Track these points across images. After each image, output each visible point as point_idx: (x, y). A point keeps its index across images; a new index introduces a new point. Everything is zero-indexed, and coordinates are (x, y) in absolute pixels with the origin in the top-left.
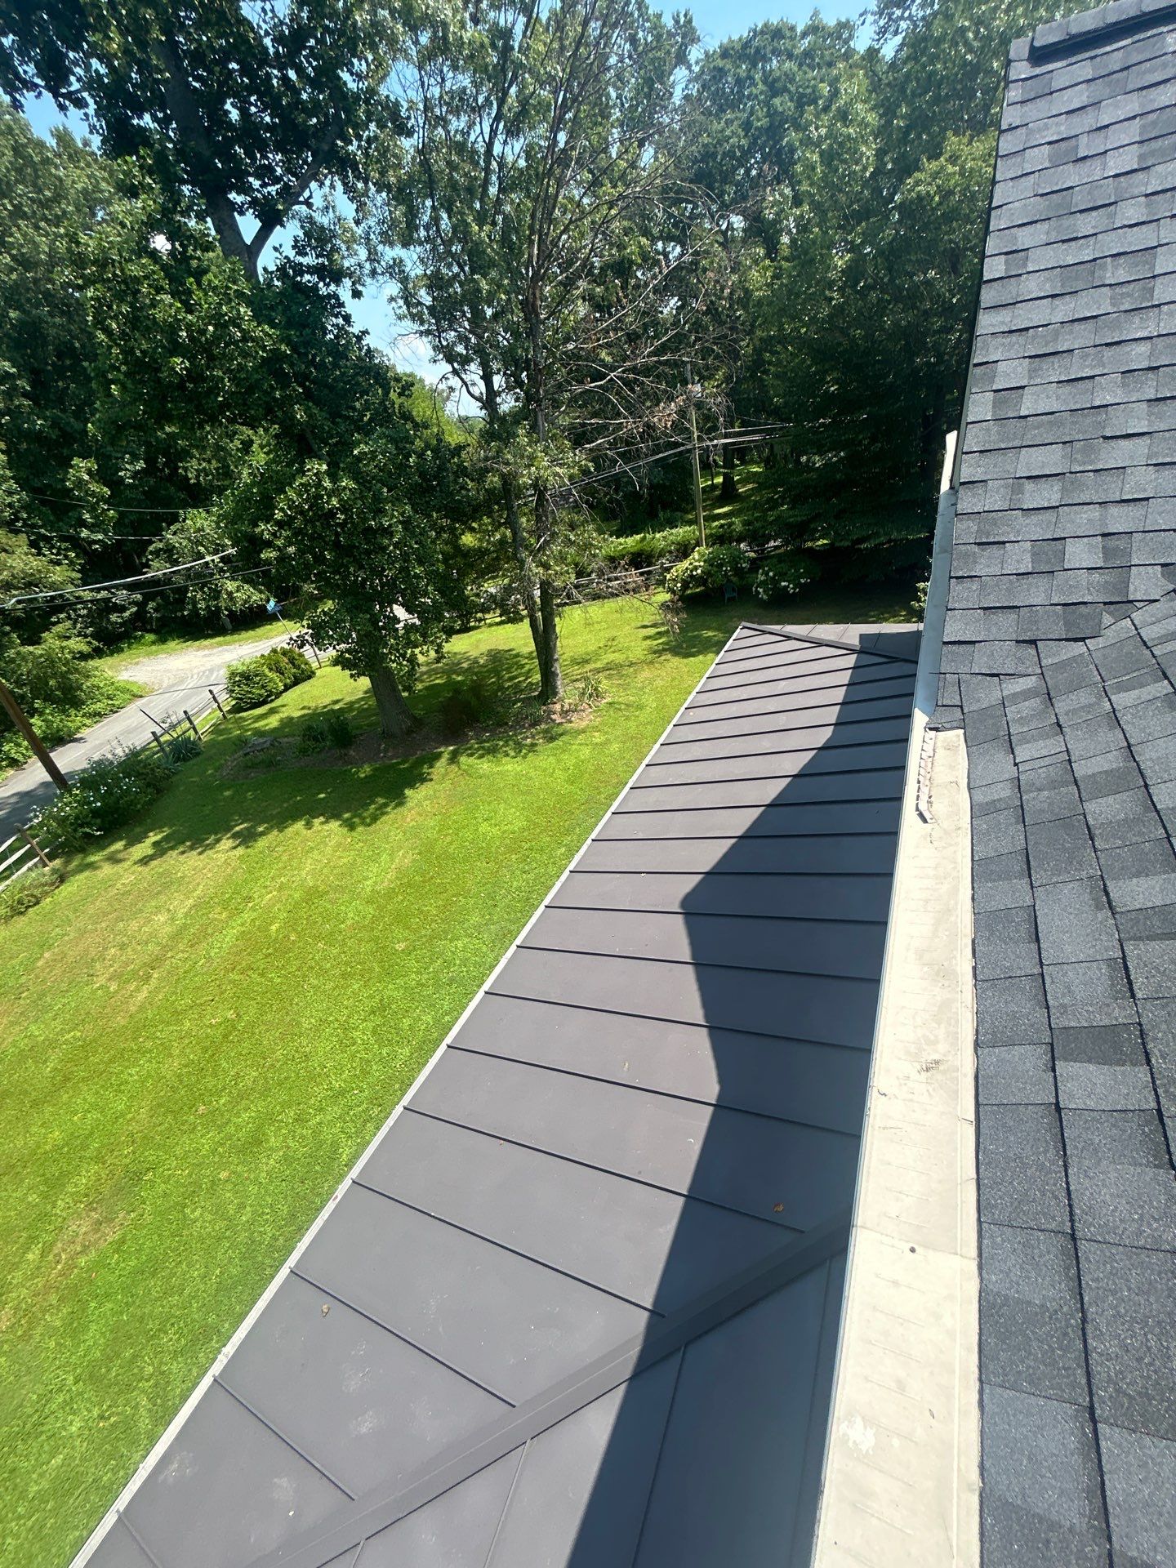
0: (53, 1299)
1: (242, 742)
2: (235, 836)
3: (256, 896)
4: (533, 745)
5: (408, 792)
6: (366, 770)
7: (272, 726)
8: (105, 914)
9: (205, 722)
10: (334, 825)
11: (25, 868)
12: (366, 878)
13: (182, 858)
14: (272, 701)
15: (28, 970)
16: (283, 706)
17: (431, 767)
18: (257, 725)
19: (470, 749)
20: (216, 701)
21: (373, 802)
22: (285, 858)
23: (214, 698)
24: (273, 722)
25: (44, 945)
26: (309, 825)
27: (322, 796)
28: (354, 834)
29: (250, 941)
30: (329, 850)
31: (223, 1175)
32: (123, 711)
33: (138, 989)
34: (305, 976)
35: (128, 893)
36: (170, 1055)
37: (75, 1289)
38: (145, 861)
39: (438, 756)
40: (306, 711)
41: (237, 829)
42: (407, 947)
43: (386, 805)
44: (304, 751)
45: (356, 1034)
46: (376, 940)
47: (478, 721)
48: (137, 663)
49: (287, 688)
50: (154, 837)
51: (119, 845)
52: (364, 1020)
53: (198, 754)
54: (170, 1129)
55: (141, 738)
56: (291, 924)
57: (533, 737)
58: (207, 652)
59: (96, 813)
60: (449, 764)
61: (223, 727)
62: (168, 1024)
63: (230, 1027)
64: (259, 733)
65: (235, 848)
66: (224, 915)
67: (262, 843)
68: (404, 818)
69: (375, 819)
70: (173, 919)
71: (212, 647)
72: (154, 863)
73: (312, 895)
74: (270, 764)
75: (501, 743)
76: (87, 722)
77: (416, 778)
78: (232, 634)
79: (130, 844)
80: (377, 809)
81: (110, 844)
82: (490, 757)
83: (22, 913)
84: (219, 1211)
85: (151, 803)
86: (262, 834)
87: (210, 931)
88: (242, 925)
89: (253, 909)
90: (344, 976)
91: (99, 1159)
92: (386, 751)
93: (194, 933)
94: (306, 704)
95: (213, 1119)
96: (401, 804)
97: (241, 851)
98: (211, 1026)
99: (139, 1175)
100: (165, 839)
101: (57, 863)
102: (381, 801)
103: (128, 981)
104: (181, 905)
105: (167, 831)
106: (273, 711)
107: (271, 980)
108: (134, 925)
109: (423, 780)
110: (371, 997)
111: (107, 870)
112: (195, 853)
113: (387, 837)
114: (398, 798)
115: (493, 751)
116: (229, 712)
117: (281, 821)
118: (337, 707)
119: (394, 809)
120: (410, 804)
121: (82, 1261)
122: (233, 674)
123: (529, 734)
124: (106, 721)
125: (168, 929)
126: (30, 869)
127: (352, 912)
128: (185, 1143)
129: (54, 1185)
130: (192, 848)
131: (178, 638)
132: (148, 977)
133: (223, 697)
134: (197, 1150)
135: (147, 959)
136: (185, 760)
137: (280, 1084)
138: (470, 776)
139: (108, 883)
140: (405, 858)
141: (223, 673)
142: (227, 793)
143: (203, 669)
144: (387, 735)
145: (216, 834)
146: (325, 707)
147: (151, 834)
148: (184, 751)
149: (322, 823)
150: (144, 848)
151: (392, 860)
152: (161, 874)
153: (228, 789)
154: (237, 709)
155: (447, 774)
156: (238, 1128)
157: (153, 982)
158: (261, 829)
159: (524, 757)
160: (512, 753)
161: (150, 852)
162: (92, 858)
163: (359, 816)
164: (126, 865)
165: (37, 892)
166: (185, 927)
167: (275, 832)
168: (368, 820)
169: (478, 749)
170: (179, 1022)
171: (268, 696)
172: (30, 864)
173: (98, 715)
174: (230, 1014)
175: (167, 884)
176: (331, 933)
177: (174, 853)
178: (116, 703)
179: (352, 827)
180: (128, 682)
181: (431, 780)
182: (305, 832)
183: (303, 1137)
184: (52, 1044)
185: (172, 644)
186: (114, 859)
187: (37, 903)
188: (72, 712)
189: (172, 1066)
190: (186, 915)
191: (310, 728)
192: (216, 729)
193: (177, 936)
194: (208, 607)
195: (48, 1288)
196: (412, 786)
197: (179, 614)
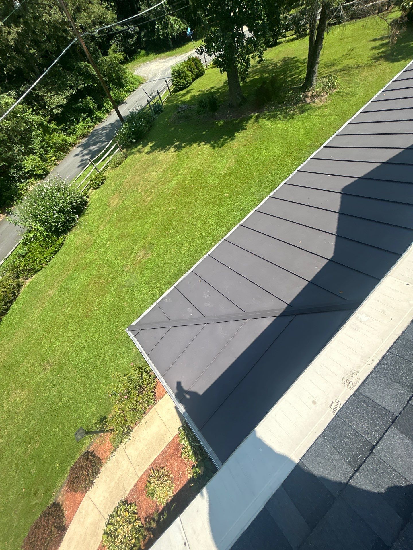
0: (137, 267)
1: (177, 107)
2: (175, 147)
3: (181, 170)
4: (293, 115)
5: (236, 134)
6: (221, 123)
7: (187, 100)
8: (139, 170)
9: (164, 96)
10: (208, 146)
11: (116, 151)
12: (217, 168)
13: (159, 153)
14: (188, 87)
15: (122, 185)
16: (192, 89)
17: (247, 123)
18: (182, 99)
19: (264, 115)
20: (168, 86)
21: (222, 137)
22: (191, 157)
23: (167, 84)
24: (188, 97)
25: (124, 178)
26: (199, 145)
27: (204, 133)
28: (215, 150)
29: (180, 185)
30: (205, 156)
31: (173, 250)
32: (137, 90)
33: (149, 195)
34: (195, 200)
35: (144, 164)
36: (159, 216)
37: (142, 266)
38: (148, 153)
39: (250, 118)
40: (200, 93)
41: (176, 144)
42: (229, 196)
43: (227, 139)
44: (199, 112)
45: (210, 221)
46: (218, 191)
47: (270, 101)
48: (139, 66)
49: (194, 80)
50: (150, 144)
51: (140, 146)
52: (212, 217)
53: (162, 111)
54: (160, 235)
55: (144, 103)
56: (192, 181)
57: (294, 110)
58: (163, 60)
59: (133, 133)
60: (254, 122)
61: (170, 99)
62: (158, 207)
63: (174, 211)
64: (183, 103)
65: (175, 151)
66: (172, 175)
67: (184, 150)
68: (233, 145)
69: (222, 145)
70: (157, 175)
71: (165, 57)
72: (151, 154)
73: (199, 172)
74: (187, 117)
75: (279, 113)
76: (126, 95)
77: (240, 128)
78: (173, 50)
79: (143, 146)
80: (223, 141)
81: (138, 146)
82: (272, 120)
83: (117, 167)
84: (172, 258)
85: (149, 130)
86: (184, 147)
87: (168, 180)
88: (177, 180)
89: (180, 175)
90: (208, 202)
91: (144, 239)
92: (230, 114)
93: (163, 180)
94: (200, 89)
95: (170, 235)
96: (233, 139)
97: (177, 153)
98: (169, 210)
99: (153, 245)
100: (154, 145)
101: (124, 150)
102: (225, 137)
103: (146, 193)
104: (160, 170)
105: (154, 143)
106: (188, 92)
107: (186, 199)
108: (147, 175)
109: (243, 129)
110: (215, 210)
111: (138, 155)
112: (163, 152)
113: (226, 153)
114: (232, 136)
115: (274, 117)
116: (173, 92)
117: (190, 142)
118: (212, 91)
119: (230, 141)
120: (236, 140)
121: (143, 260)
122: (174, 72)
123: (292, 109)
124: (132, 94)
125: (156, 178)
126: (117, 152)
127: (212, 180)
128: (163, 240)
129: (135, 242)
130: (162, 150)
131: (153, 52)
132: (152, 192)
133: (170, 84)
134: (166, 243)
135: (151, 187)
136: (158, 114)
137: (188, 230)
138: (262, 128)
139: (139, 160)
140: (232, 162)
141: (170, 71)
142: (172, 129)
143: (162, 69)
144: (231, 106)
145: (169, 145)
146: (208, 90)
147: (149, 143)
148: (157, 109)
149: (204, 145)
150: (147, 149)
151: (227, 163)
152: (153, 159)
153: (172, 127)
154: (175, 91)
155: (253, 127)
156: (177, 239)
157: (153, 194)
158: (183, 145)
159: (288, 121)
160: (282, 118)
161: (150, 150)
162: (134, 150)
163: (217, 143)
164: (143, 154)
165: (120, 160)
166: (161, 178)
167: (188, 147)
168: (220, 145)
169: (268, 115)
170: (160, 207)
171: (187, 84)
172: (117, 150)
173: (129, 92)
174: (174, 208)
175: (155, 162)
176: (204, 187)
177: (156, 151)
178: (135, 86)
179: (214, 148)
180: (137, 76)
181: (246, 129)
182: (198, 147)
183: (193, 246)
184: (130, 207)
185: (151, 56)
186: (139, 152)
187: (121, 164)
188: (121, 90)
189: (159, 219)
190: (161, 174)
191: (201, 101)
192: (168, 100)
193: (159, 180)
194: (163, 33)
195: (136, 264)
196: (238, 131)
197: (153, 38)
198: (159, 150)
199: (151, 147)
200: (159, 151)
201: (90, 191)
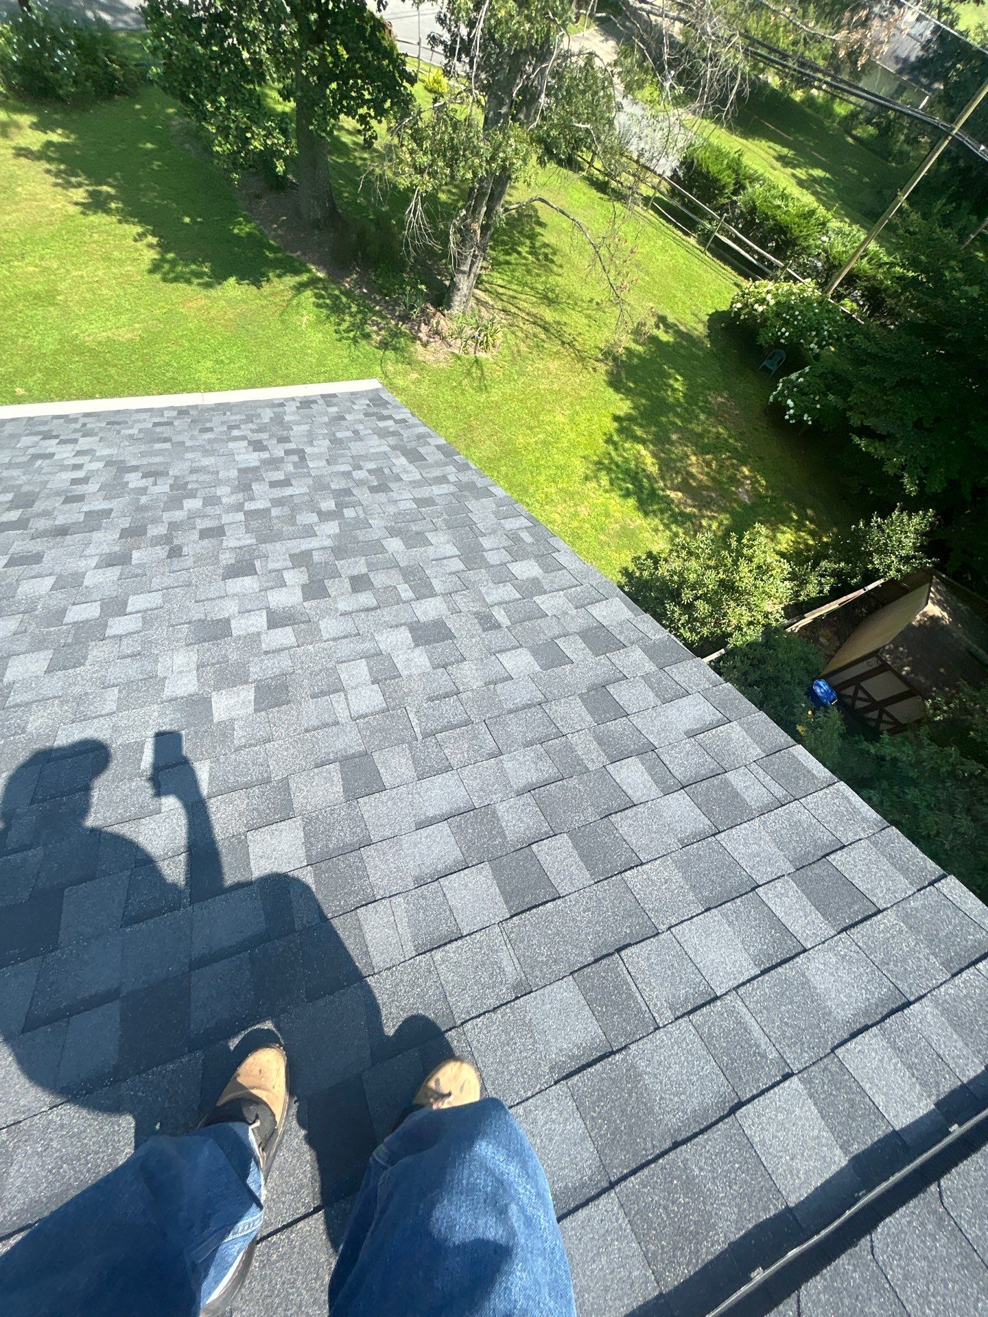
2: (92, 194)
4: (367, 336)
5: (230, 281)
6: (242, 229)
10: (153, 255)
13: (42, 175)
17: (280, 276)
19: (329, 290)
21: (203, 263)
27: (187, 220)
28: (145, 276)
30: (115, 272)
38: (22, 152)
39: (300, 272)
41: (105, 188)
43: (201, 275)
47: (380, 271)
51: (26, 119)
57: (381, 329)
60: (293, 287)
65: (77, 204)
67: (97, 218)
68: (190, 299)
69: (176, 279)
73: (47, 297)
75: (355, 309)
77: (253, 273)
79: (35, 126)
80: (191, 272)
82: (324, 313)
92: (282, 226)
96: (209, 286)
97: (75, 210)
100: (61, 145)
102: (208, 268)
105: (70, 140)
109: (257, 283)
113: (154, 302)
114: (217, 279)
119: (199, 284)
120: (214, 292)
123: (384, 323)
138: (282, 314)
140: (131, 332)
147: (59, 131)
149: (149, 245)
150: (34, 139)
152: (12, 176)
153: (155, 141)
155: (277, 294)
158: (113, 205)
159: (342, 339)
160: (342, 327)
163: (175, 265)
164: (5, 143)
167: (114, 219)
168: (171, 275)
169: (332, 297)
177: (44, 166)
181: (260, 287)
182: (131, 239)
198: (53, 167)
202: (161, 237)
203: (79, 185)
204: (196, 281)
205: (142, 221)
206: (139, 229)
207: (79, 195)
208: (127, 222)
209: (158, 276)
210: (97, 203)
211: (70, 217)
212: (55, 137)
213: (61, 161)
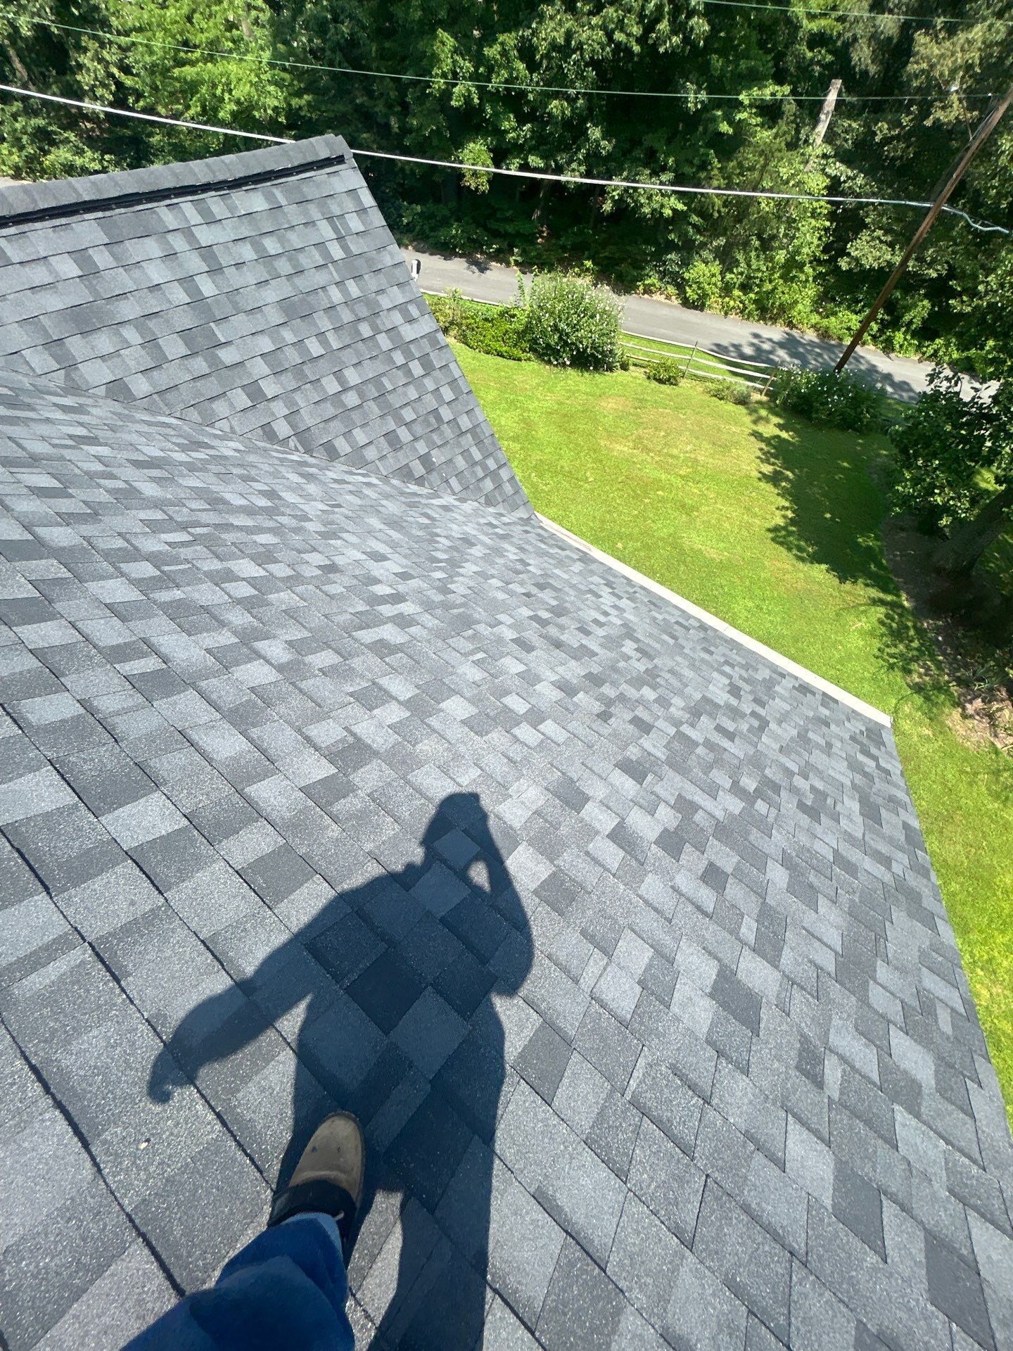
2: (778, 472)
3: (700, 485)
4: (908, 671)
5: (822, 566)
6: (869, 542)
8: (700, 426)
10: (780, 522)
13: (755, 450)
17: (868, 585)
19: (903, 618)
21: (812, 545)
25: (677, 409)
26: (783, 509)
27: (828, 516)
28: (761, 530)
29: (652, 484)
30: (744, 518)
33: (626, 446)
35: (720, 431)
36: (572, 462)
38: (756, 434)
39: (891, 593)
41: (788, 473)
43: (803, 551)
47: (972, 635)
50: (787, 435)
51: (778, 420)
57: (928, 675)
60: (872, 599)
65: (760, 472)
67: (764, 486)
69: (782, 543)
72: (752, 438)
73: (689, 509)
75: (916, 646)
77: (848, 573)
79: (778, 425)
80: (798, 546)
82: (882, 631)
83: (711, 395)
86: (776, 485)
87: (669, 468)
88: (669, 481)
92: (905, 555)
96: (802, 560)
97: (755, 475)
98: (586, 473)
100: (784, 440)
101: (762, 398)
102: (813, 550)
103: (634, 442)
104: (700, 455)
105: (793, 440)
108: (685, 438)
109: (842, 579)
111: (746, 418)
112: (760, 455)
114: (813, 559)
115: (898, 635)
117: (792, 494)
119: (796, 555)
120: (800, 565)
123: (936, 672)
125: (677, 451)
126: (754, 387)
130: (766, 453)
132: (635, 449)
135: (651, 446)
138: (842, 609)
140: (717, 555)
142: (845, 464)
145: (783, 463)
147: (791, 433)
149: (784, 515)
150: (771, 431)
152: (737, 443)
153: (852, 464)
155: (852, 595)
157: (631, 451)
158: (783, 484)
159: (879, 658)
160: (889, 649)
161: (766, 435)
162: (762, 412)
163: (790, 535)
164: (752, 426)
165: (730, 395)
166: (677, 458)
167: (778, 492)
168: (780, 539)
169: (902, 625)
172: (759, 386)
175: (725, 446)
177: (762, 446)
179: (773, 530)
181: (843, 583)
182: (776, 507)
186: (759, 420)
187: (721, 399)
190: (688, 457)
193: (669, 455)
196: (834, 569)
198: (766, 449)
199: (778, 437)
200: (761, 449)
201: (638, 369)
202: (797, 515)
203: (773, 464)
204: (795, 551)
205: (794, 501)
206: (787, 504)
207: (767, 469)
208: (783, 497)
209: (771, 535)
210: (774, 479)
211: (748, 477)
212: (784, 435)
213: (775, 448)
